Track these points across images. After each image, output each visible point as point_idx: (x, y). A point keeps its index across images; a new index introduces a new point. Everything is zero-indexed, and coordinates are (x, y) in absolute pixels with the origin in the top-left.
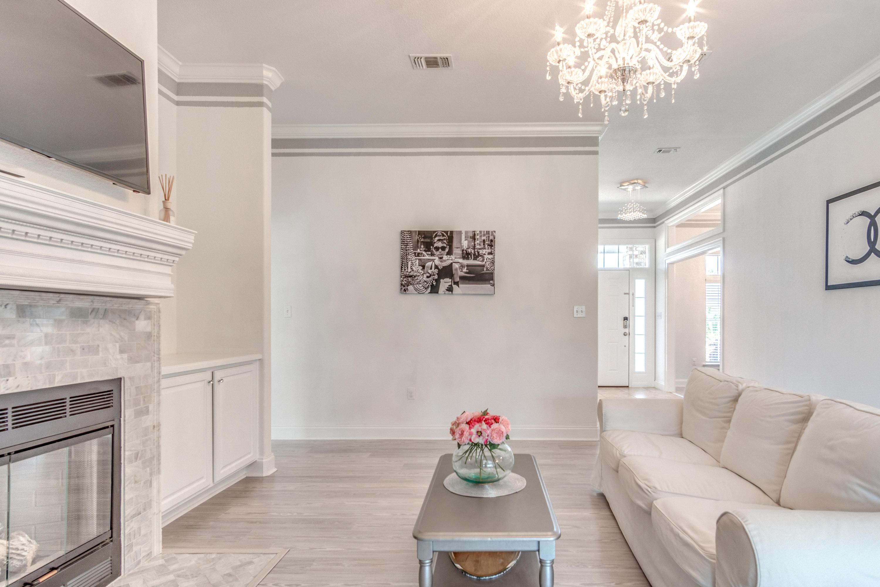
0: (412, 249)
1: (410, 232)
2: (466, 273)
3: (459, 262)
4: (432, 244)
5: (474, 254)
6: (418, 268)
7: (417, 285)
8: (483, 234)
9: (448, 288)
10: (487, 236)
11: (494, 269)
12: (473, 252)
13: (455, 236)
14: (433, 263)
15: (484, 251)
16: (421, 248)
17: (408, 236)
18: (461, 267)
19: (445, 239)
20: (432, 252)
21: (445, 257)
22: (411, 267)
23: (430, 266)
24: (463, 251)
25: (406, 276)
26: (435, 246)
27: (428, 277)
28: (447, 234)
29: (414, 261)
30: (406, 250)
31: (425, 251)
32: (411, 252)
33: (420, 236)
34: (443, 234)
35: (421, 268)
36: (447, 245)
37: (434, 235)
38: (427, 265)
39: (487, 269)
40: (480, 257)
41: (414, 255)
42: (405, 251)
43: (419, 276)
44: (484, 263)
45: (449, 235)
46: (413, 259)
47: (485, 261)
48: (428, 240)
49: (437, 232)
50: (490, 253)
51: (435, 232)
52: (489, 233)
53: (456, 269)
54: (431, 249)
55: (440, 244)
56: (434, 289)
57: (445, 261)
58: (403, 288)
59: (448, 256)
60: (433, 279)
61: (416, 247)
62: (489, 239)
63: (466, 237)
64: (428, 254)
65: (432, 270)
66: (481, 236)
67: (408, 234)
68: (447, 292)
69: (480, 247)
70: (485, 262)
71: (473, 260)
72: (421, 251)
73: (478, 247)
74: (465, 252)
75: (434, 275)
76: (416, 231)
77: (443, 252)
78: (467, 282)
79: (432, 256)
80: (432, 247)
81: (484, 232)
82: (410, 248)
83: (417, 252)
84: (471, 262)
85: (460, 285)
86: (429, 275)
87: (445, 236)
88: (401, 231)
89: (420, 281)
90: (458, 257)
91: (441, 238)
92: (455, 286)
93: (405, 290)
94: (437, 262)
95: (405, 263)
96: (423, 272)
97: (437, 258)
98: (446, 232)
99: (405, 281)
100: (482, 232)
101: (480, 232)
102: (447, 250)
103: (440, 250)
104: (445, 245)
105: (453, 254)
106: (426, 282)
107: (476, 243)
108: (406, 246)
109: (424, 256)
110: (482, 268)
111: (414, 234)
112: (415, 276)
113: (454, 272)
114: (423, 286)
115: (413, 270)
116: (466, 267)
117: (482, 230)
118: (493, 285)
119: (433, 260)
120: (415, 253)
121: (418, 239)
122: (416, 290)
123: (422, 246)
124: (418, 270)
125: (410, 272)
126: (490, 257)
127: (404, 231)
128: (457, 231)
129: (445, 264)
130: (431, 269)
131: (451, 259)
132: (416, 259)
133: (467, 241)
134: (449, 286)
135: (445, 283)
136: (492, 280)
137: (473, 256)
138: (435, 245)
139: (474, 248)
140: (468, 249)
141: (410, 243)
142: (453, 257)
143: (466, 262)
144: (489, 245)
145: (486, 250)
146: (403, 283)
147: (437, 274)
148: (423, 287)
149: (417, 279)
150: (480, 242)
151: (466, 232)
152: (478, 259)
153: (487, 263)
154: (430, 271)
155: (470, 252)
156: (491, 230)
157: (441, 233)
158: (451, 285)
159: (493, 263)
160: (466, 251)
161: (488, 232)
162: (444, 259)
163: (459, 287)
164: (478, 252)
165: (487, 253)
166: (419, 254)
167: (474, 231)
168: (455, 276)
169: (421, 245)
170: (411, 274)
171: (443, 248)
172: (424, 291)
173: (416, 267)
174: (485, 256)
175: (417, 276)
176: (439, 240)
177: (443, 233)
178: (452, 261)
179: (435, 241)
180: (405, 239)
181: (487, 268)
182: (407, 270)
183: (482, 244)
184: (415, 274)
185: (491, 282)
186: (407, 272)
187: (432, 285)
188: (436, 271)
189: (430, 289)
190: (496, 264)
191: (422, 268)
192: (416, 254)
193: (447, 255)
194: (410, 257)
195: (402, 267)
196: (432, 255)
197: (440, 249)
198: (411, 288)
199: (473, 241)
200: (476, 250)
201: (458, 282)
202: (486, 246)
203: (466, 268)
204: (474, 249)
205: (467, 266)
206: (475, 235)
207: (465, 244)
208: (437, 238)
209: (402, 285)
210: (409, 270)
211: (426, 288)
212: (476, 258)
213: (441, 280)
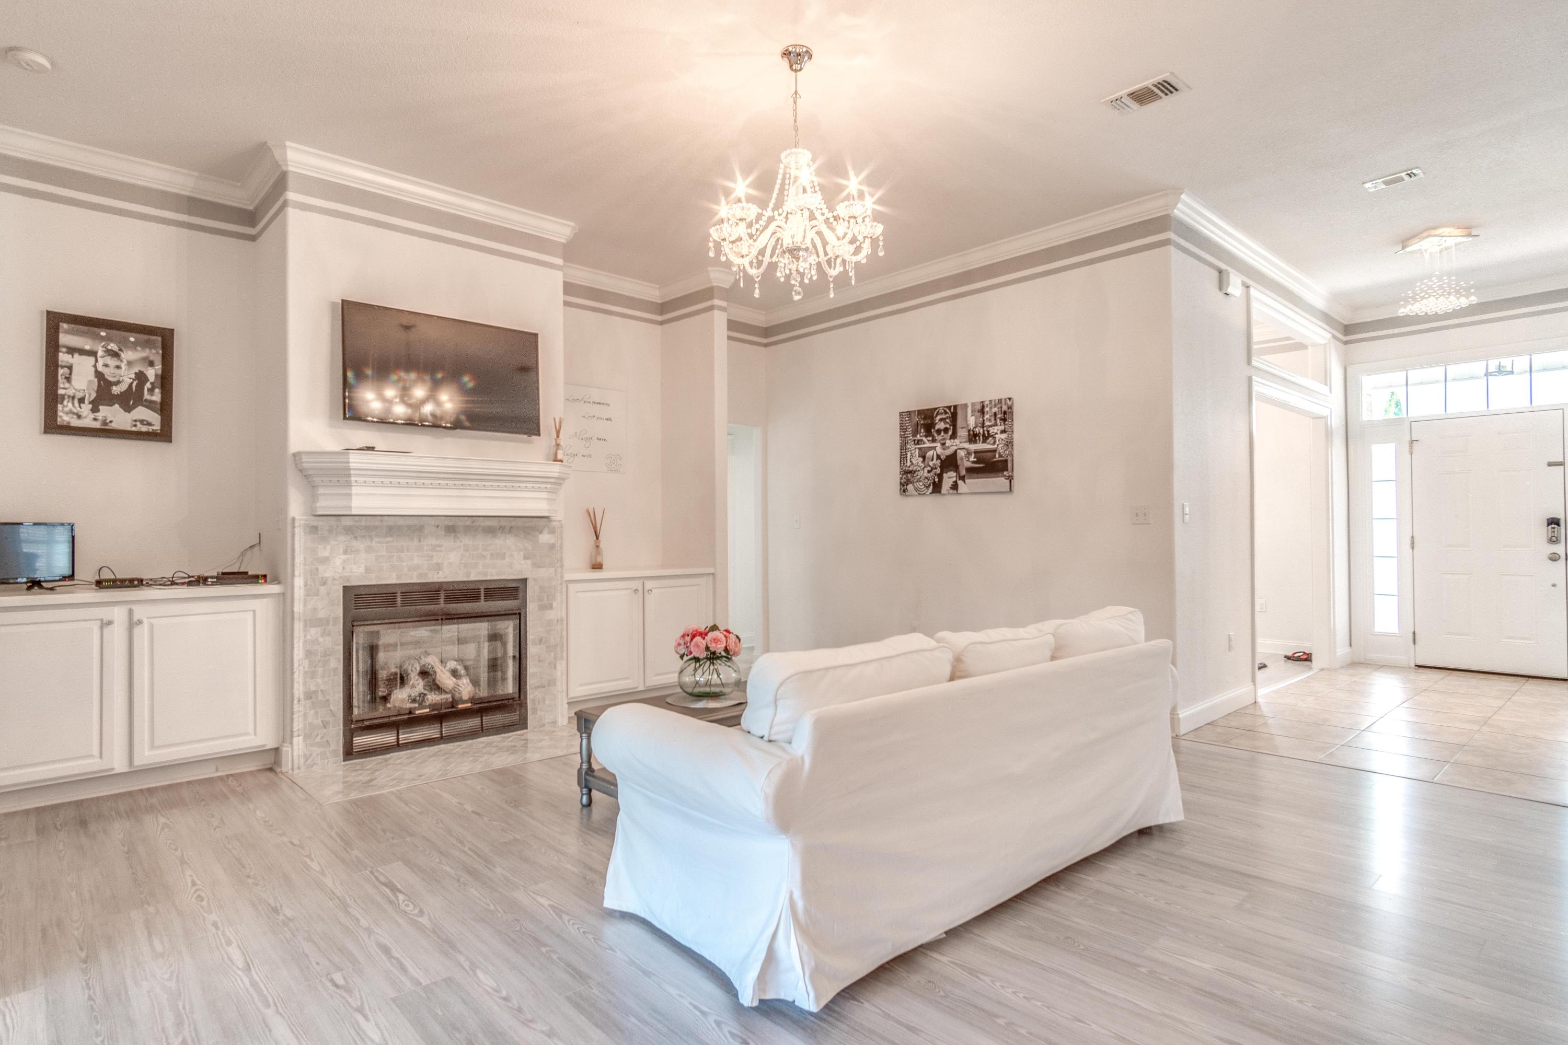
0: (912, 435)
1: (909, 413)
2: (974, 462)
3: (965, 448)
4: (933, 425)
5: (984, 435)
7: (918, 484)
8: (993, 404)
9: (952, 485)
10: (999, 406)
11: (1009, 454)
13: (959, 412)
14: (935, 451)
17: (907, 419)
19: (947, 418)
20: (933, 436)
21: (948, 443)
22: (911, 459)
23: (931, 456)
24: (969, 431)
25: (906, 472)
26: (936, 429)
27: (929, 472)
28: (950, 410)
29: (914, 451)
30: (906, 438)
31: (926, 436)
32: (910, 440)
33: (920, 417)
34: (945, 411)
35: (921, 459)
36: (950, 425)
37: (936, 413)
38: (928, 454)
39: (1000, 456)
41: (913, 443)
43: (919, 471)
44: (996, 446)
45: (952, 410)
46: (912, 449)
47: (997, 443)
48: (929, 421)
49: (938, 410)
50: (1003, 432)
51: (936, 409)
53: (962, 459)
54: (932, 433)
55: (941, 426)
56: (937, 488)
57: (948, 448)
58: (903, 488)
59: (952, 441)
60: (935, 474)
61: (915, 433)
62: (1002, 411)
63: (972, 412)
64: (928, 441)
65: (933, 462)
66: (991, 408)
67: (908, 416)
68: (951, 491)
69: (990, 424)
70: (998, 445)
71: (982, 443)
72: (921, 436)
73: (987, 423)
74: (972, 432)
75: (936, 468)
76: (915, 411)
77: (946, 435)
78: (975, 475)
80: (933, 430)
81: (995, 400)
82: (910, 434)
83: (916, 438)
84: (980, 446)
85: (966, 481)
86: (929, 468)
87: (948, 413)
88: (901, 413)
89: (921, 478)
90: (964, 440)
91: (944, 416)
92: (960, 482)
93: (904, 491)
94: (939, 450)
95: (904, 455)
96: (923, 466)
97: (939, 445)
98: (949, 408)
99: (905, 478)
100: (993, 402)
101: (991, 401)
102: (950, 432)
103: (942, 433)
104: (948, 426)
105: (958, 438)
107: (985, 418)
108: (906, 432)
109: (924, 443)
111: (913, 415)
112: (915, 472)
113: (959, 462)
114: (923, 484)
115: (912, 464)
116: (973, 455)
117: (993, 398)
118: (1010, 479)
119: (934, 448)
120: (914, 440)
121: (917, 422)
122: (917, 490)
123: (922, 431)
125: (909, 467)
126: (1004, 436)
127: (904, 412)
128: (961, 405)
129: (948, 452)
130: (932, 460)
131: (955, 444)
132: (916, 448)
133: (973, 417)
134: (953, 482)
135: (949, 478)
137: (981, 437)
138: (937, 427)
139: (983, 426)
140: (975, 427)
141: (910, 427)
142: (957, 441)
143: (973, 447)
144: (1001, 419)
145: (998, 427)
146: (902, 481)
147: (940, 467)
148: (923, 486)
149: (917, 475)
150: (990, 416)
151: (973, 404)
152: (988, 441)
153: (1000, 446)
154: (931, 464)
155: (978, 432)
156: (1005, 397)
157: (943, 410)
158: (956, 481)
159: (1008, 446)
161: (1000, 401)
162: (947, 445)
163: (965, 483)
164: (988, 432)
165: (999, 432)
166: (918, 441)
167: (983, 402)
168: (961, 468)
169: (921, 429)
170: (910, 469)
171: (946, 431)
173: (916, 459)
174: (997, 436)
175: (917, 471)
176: (941, 420)
177: (946, 409)
178: (956, 448)
179: (937, 421)
180: (904, 422)
181: (1000, 454)
182: (906, 464)
183: (993, 419)
184: (915, 468)
186: (907, 466)
187: (934, 483)
188: (938, 462)
189: (931, 487)
192: (916, 441)
193: (950, 439)
194: (909, 446)
195: (901, 461)
196: (934, 441)
198: (910, 487)
199: (982, 416)
200: (985, 428)
201: (964, 476)
202: (998, 421)
204: (983, 427)
205: (976, 452)
206: (983, 407)
207: (972, 421)
208: (939, 417)
209: (901, 483)
210: (909, 464)
212: (984, 441)
213: (945, 475)
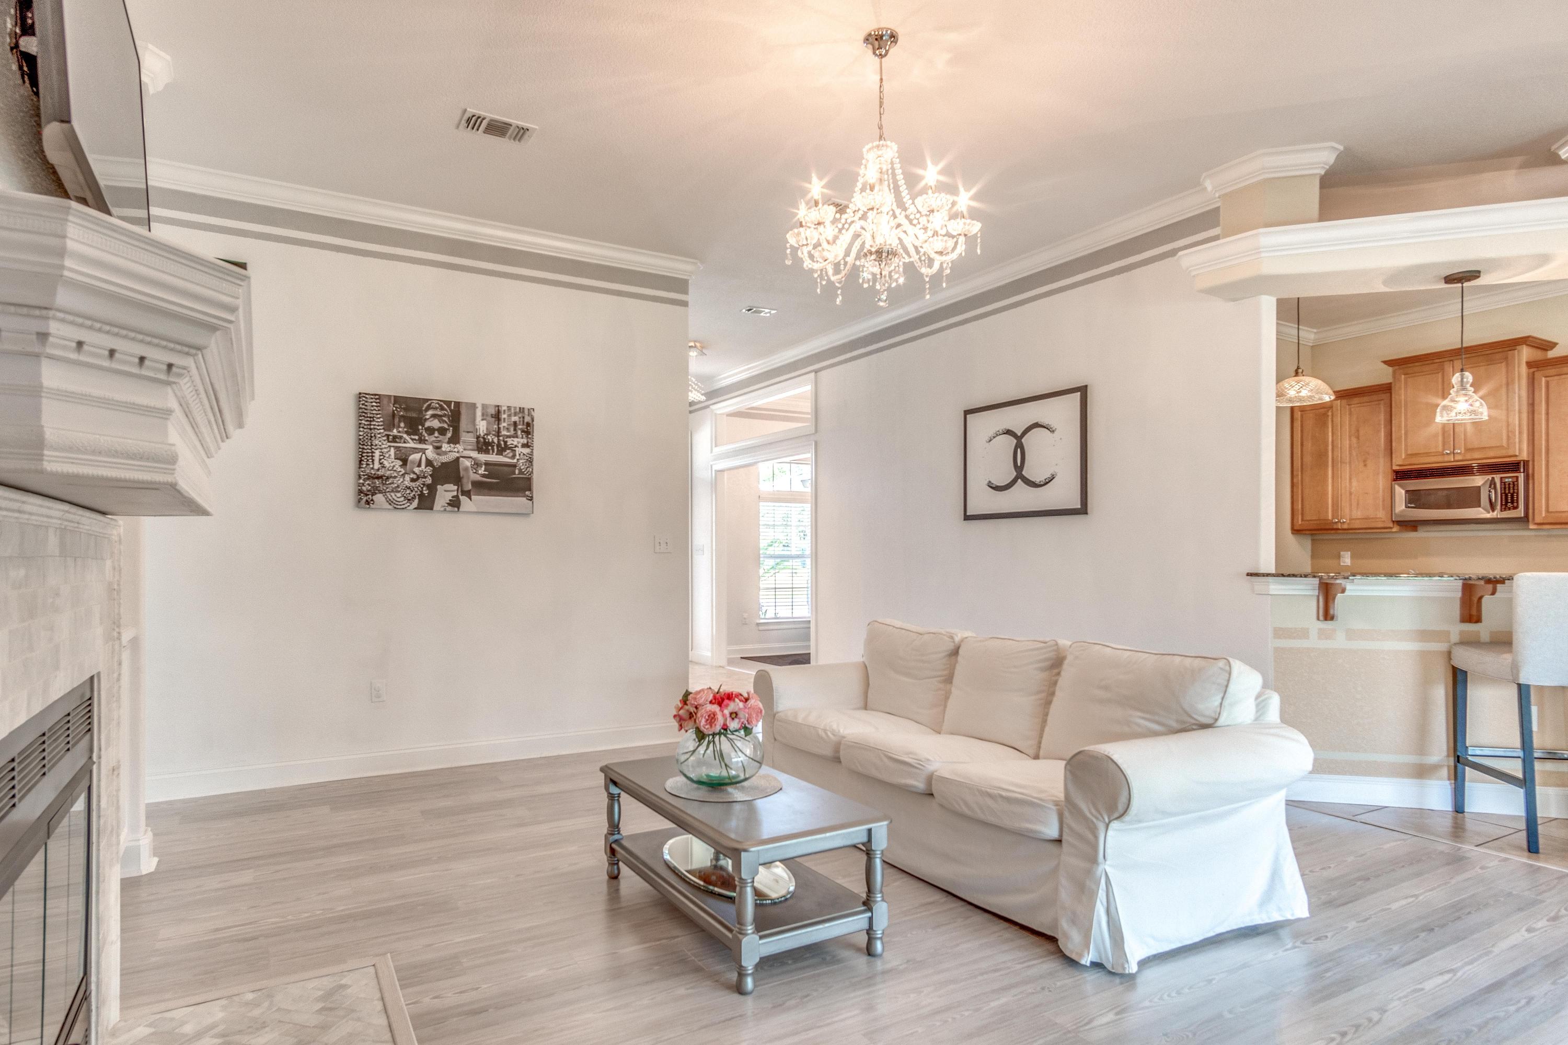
0: (382, 427)
1: (377, 397)
2: (483, 476)
3: (471, 457)
4: (422, 421)
5: (499, 445)
6: (394, 464)
7: (392, 494)
8: (513, 411)
9: (450, 500)
10: (520, 415)
11: (532, 472)
12: (496, 440)
13: (463, 411)
14: (424, 455)
15: (515, 441)
16: (399, 427)
17: (372, 404)
18: (475, 466)
19: (445, 415)
20: (421, 435)
21: (445, 447)
22: (380, 460)
23: (418, 460)
24: (478, 437)
25: (370, 477)
26: (426, 426)
27: (413, 480)
28: (449, 406)
29: (386, 450)
30: (371, 429)
31: (408, 433)
32: (379, 434)
33: (398, 406)
34: (441, 406)
36: (449, 426)
37: (425, 405)
38: (412, 457)
39: (521, 472)
40: (508, 451)
41: (385, 438)
42: (369, 431)
43: (395, 477)
46: (383, 446)
47: (518, 457)
48: (414, 415)
49: (429, 402)
50: (526, 446)
51: (427, 401)
52: (523, 412)
53: (466, 469)
54: (419, 430)
55: (436, 424)
56: (425, 502)
57: (445, 453)
58: (364, 499)
59: (452, 445)
60: (424, 485)
61: (390, 426)
62: (523, 421)
63: (483, 415)
64: (413, 440)
65: (420, 469)
66: (509, 416)
67: (374, 400)
68: (449, 508)
69: (508, 434)
70: (518, 459)
72: (399, 432)
73: (504, 433)
75: (425, 477)
76: (389, 396)
77: (441, 438)
78: (485, 491)
79: (420, 443)
81: (515, 408)
82: (378, 426)
83: (391, 434)
84: (493, 458)
85: (473, 497)
86: (415, 476)
87: (446, 410)
88: (360, 394)
89: (398, 487)
90: (470, 447)
91: (439, 412)
92: (463, 499)
93: (368, 502)
94: (431, 454)
95: (367, 453)
96: (403, 471)
97: (430, 447)
98: (448, 403)
99: (368, 484)
100: (512, 409)
101: (509, 408)
102: (449, 435)
103: (436, 434)
104: (446, 426)
105: (461, 443)
106: (409, 488)
107: (501, 426)
108: (371, 421)
109: (405, 442)
110: (511, 469)
111: (385, 401)
112: (388, 478)
113: (462, 473)
114: (403, 496)
115: (383, 467)
116: (484, 466)
117: (512, 405)
118: (531, 499)
119: (423, 451)
120: (388, 436)
121: (393, 411)
122: (390, 502)
123: (402, 425)
124: (394, 466)
125: (378, 470)
126: (526, 451)
127: (366, 394)
128: (467, 403)
129: (445, 459)
130: (419, 465)
131: (456, 450)
132: (390, 446)
133: (485, 422)
134: (453, 497)
135: (446, 492)
136: (530, 489)
137: (495, 447)
138: (427, 424)
139: (498, 434)
141: (379, 416)
142: (460, 447)
143: (483, 457)
144: (523, 431)
145: (519, 440)
146: (364, 488)
147: (430, 475)
148: (403, 499)
149: (393, 483)
150: (508, 425)
151: (484, 407)
152: (504, 454)
153: (521, 461)
154: (416, 470)
155: (491, 440)
156: (527, 406)
157: (438, 404)
158: (457, 497)
159: (531, 462)
160: (484, 438)
161: (522, 410)
162: (443, 449)
163: (471, 499)
164: (505, 442)
165: (520, 445)
166: (395, 437)
167: (498, 406)
168: (464, 481)
169: (400, 422)
170: (380, 473)
171: (442, 431)
172: (406, 506)
173: (390, 460)
174: (517, 449)
175: (391, 477)
177: (442, 403)
178: (458, 455)
179: (427, 417)
180: (369, 408)
181: (520, 470)
182: (371, 466)
183: (512, 429)
184: (388, 473)
185: (527, 493)
186: (373, 468)
187: (421, 495)
188: (429, 469)
189: (416, 501)
190: (535, 463)
191: (401, 463)
192: (391, 437)
193: (449, 443)
194: (377, 442)
195: (361, 461)
196: (422, 441)
197: (436, 432)
198: (379, 498)
199: (497, 423)
200: (501, 438)
201: (469, 491)
202: (519, 432)
203: (483, 468)
204: (498, 436)
205: (486, 464)
206: (499, 412)
207: (482, 426)
208: (430, 412)
209: (360, 492)
210: (377, 466)
211: (409, 500)
212: (500, 452)
213: (439, 487)
